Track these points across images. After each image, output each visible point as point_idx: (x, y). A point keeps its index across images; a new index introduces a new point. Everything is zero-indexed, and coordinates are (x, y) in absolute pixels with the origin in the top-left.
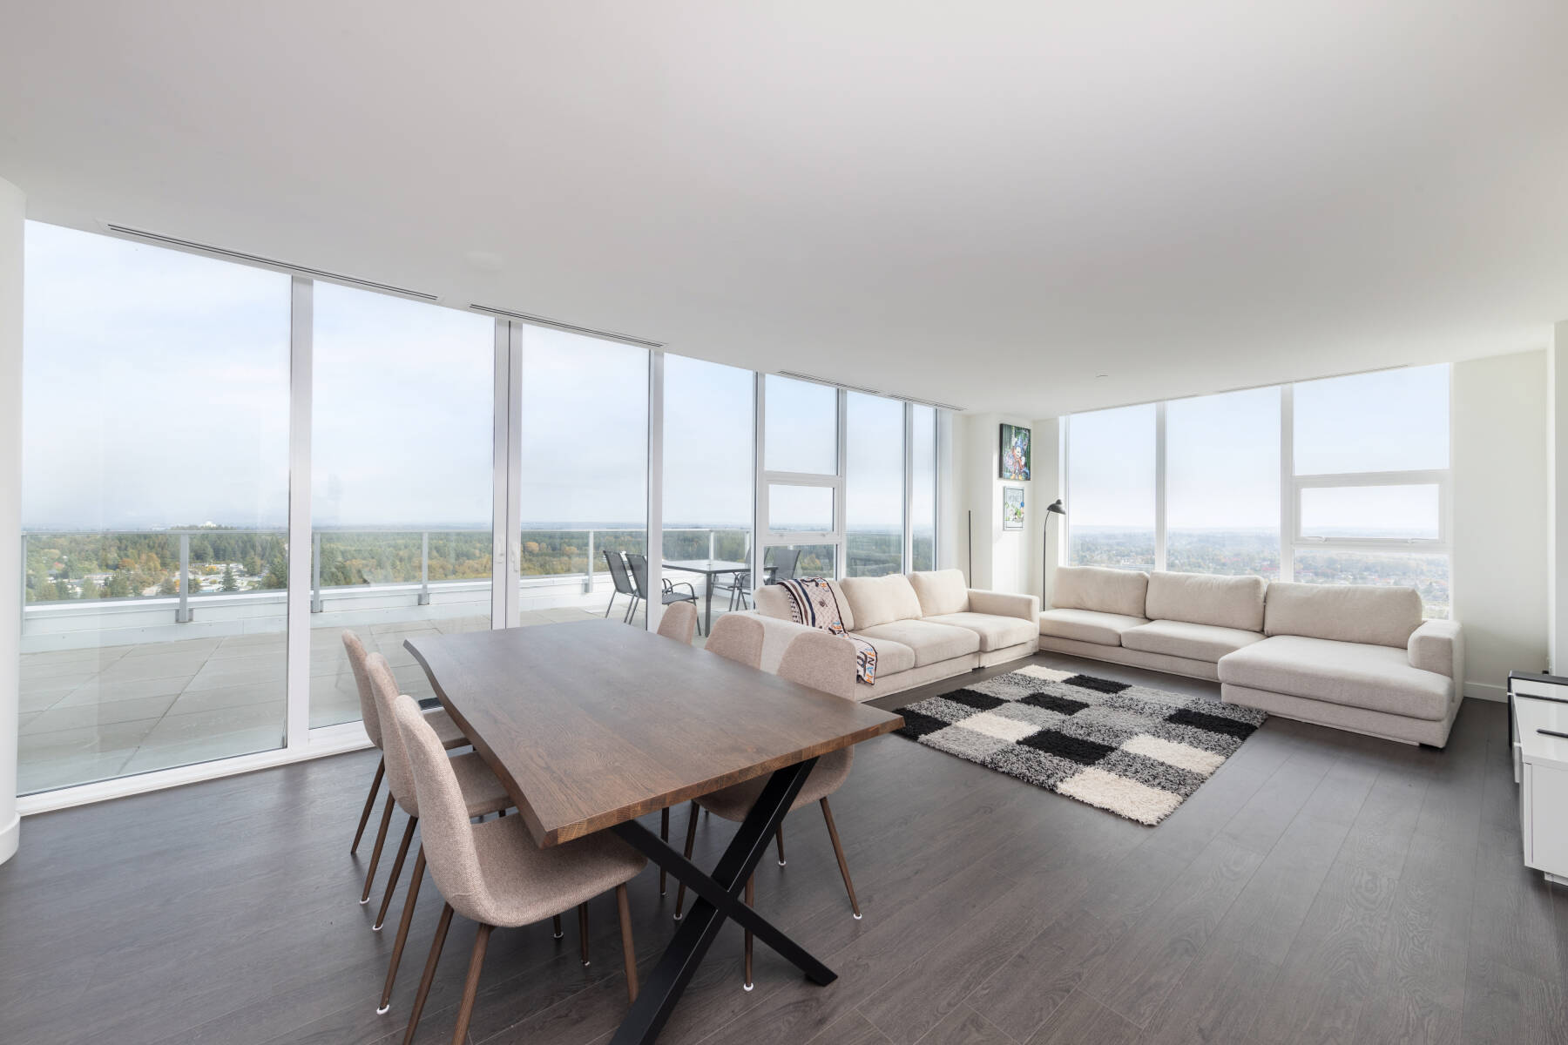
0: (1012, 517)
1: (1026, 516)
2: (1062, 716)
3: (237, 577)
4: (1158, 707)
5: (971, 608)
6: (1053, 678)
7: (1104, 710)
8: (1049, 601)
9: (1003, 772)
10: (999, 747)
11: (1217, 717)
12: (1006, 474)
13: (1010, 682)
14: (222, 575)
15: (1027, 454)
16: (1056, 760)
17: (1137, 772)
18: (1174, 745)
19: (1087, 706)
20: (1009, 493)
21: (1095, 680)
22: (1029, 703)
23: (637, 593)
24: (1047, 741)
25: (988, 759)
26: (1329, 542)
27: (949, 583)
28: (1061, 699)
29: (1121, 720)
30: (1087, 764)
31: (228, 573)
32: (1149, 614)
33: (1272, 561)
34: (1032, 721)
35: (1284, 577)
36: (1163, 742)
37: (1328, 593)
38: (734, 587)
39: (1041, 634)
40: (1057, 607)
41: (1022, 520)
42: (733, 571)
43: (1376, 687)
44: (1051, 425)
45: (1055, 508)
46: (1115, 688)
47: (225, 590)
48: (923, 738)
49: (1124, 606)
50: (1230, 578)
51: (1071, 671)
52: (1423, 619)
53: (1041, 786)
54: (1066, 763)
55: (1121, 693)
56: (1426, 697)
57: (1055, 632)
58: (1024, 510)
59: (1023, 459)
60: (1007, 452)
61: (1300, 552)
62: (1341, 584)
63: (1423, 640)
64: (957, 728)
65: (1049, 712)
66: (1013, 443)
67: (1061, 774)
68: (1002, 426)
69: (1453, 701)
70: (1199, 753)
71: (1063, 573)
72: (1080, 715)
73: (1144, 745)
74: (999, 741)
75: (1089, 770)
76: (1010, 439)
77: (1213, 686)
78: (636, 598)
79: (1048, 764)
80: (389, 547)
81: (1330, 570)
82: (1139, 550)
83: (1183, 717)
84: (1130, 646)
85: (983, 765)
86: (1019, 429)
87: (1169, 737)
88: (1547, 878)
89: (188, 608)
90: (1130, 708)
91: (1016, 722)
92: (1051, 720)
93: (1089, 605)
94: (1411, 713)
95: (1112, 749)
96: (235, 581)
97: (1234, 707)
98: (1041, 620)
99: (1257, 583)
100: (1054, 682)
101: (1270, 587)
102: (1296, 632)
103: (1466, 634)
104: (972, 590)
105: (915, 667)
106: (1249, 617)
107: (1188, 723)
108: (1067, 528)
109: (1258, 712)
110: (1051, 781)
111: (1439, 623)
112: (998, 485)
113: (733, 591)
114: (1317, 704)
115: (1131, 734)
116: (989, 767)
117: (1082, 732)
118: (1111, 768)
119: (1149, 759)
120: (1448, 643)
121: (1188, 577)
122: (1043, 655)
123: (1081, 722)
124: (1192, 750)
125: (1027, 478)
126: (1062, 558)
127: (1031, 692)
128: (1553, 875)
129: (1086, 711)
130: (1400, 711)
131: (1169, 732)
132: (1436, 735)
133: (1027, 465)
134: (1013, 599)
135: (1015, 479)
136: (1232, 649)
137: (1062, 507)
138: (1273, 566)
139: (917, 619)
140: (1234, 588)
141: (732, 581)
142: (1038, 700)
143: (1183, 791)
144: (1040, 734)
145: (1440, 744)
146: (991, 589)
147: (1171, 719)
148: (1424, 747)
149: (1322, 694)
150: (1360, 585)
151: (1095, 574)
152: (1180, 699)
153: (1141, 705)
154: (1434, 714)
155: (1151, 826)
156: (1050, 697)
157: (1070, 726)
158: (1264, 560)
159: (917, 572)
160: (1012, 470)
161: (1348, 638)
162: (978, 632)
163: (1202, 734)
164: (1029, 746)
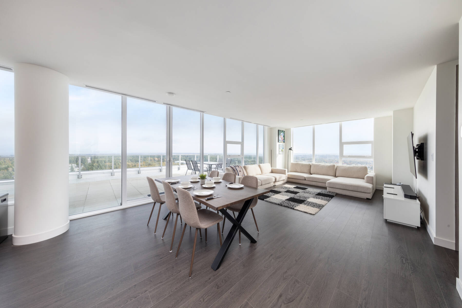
0: (281, 151)
1: (284, 151)
2: (294, 195)
3: (74, 168)
4: (314, 192)
5: (272, 172)
6: (291, 187)
7: (303, 193)
8: (289, 170)
9: (283, 206)
10: (282, 201)
11: (326, 194)
12: (280, 141)
13: (282, 188)
14: (70, 167)
15: (284, 137)
16: (294, 203)
17: (310, 205)
18: (318, 200)
19: (299, 192)
20: (280, 146)
21: (300, 187)
22: (287, 192)
23: (194, 170)
24: (291, 200)
25: (280, 203)
26: (349, 156)
27: (267, 167)
28: (293, 191)
29: (306, 195)
30: (300, 204)
31: (72, 167)
32: (311, 173)
33: (337, 161)
34: (288, 196)
35: (340, 164)
36: (315, 199)
37: (349, 167)
38: (216, 168)
39: (288, 178)
40: (291, 172)
41: (283, 152)
42: (215, 164)
43: (358, 187)
44: (289, 130)
45: (290, 149)
46: (305, 189)
47: (71, 171)
48: (265, 200)
49: (306, 171)
50: (328, 164)
51: (295, 185)
52: (368, 173)
53: (291, 208)
54: (296, 204)
55: (306, 190)
56: (368, 188)
57: (291, 177)
58: (284, 149)
59: (283, 138)
60: (280, 136)
61: (343, 159)
62: (352, 165)
63: (368, 177)
64: (272, 197)
65: (291, 194)
66: (281, 134)
67: (295, 206)
68: (278, 130)
69: (373, 189)
70: (323, 201)
71: (292, 164)
72: (298, 194)
73: (311, 200)
74: (281, 200)
75: (301, 205)
76: (280, 133)
77: (325, 188)
78: (193, 171)
79: (292, 204)
80: (117, 159)
81: (351, 163)
82: (307, 159)
83: (319, 194)
84: (307, 180)
85: (279, 204)
86: (282, 131)
87: (317, 198)
88: (388, 221)
89: (81, 175)
90: (308, 193)
91: (284, 196)
92: (292, 195)
93: (298, 171)
94: (365, 192)
95: (305, 201)
96: (74, 169)
97: (330, 192)
98: (288, 175)
99: (334, 166)
100: (291, 188)
101: (337, 166)
102: (343, 176)
103: (376, 176)
104: (272, 168)
105: (261, 185)
106: (333, 173)
107: (320, 195)
108: (293, 154)
109: (335, 193)
110: (293, 207)
111: (371, 173)
112: (278, 144)
113: (216, 169)
114: (346, 191)
115: (309, 198)
116: (280, 205)
117: (299, 198)
118: (305, 204)
119: (313, 202)
120: (372, 178)
121: (320, 164)
122: (288, 182)
123: (298, 196)
124: (321, 200)
125: (284, 142)
126: (292, 161)
127: (287, 190)
128: (389, 220)
129: (299, 194)
130: (363, 191)
131: (316, 197)
132: (370, 196)
133: (284, 139)
134: (282, 170)
135: (281, 143)
136: (329, 180)
137: (292, 149)
138: (338, 162)
139: (260, 175)
140: (329, 167)
141: (215, 167)
142: (288, 191)
143: (320, 208)
144: (290, 198)
145: (370, 198)
146: (276, 168)
147: (317, 195)
148: (367, 199)
149: (347, 189)
150: (357, 166)
151: (300, 164)
152: (318, 191)
153: (310, 192)
154: (369, 192)
155: (314, 215)
156: (291, 191)
157: (296, 196)
158: (336, 161)
159: (260, 164)
160: (281, 140)
161: (353, 177)
162: (275, 177)
163: (323, 197)
164: (288, 201)
